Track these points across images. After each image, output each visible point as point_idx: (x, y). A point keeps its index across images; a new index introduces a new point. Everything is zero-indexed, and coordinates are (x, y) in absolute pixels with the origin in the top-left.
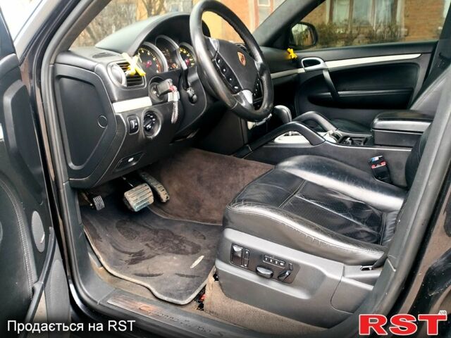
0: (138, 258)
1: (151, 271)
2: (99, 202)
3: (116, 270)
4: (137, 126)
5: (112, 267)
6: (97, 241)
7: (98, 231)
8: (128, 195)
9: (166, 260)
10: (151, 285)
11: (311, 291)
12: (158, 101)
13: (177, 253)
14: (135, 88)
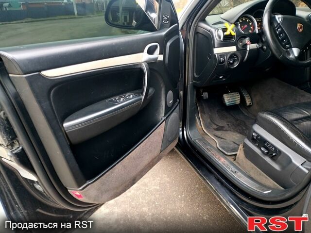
0: (220, 129)
1: (222, 136)
2: (205, 95)
3: (207, 130)
4: (223, 62)
5: (205, 128)
6: (203, 114)
7: (205, 110)
8: (225, 96)
9: (233, 135)
10: (218, 141)
11: (283, 168)
12: (241, 48)
13: (241, 133)
14: (228, 42)
